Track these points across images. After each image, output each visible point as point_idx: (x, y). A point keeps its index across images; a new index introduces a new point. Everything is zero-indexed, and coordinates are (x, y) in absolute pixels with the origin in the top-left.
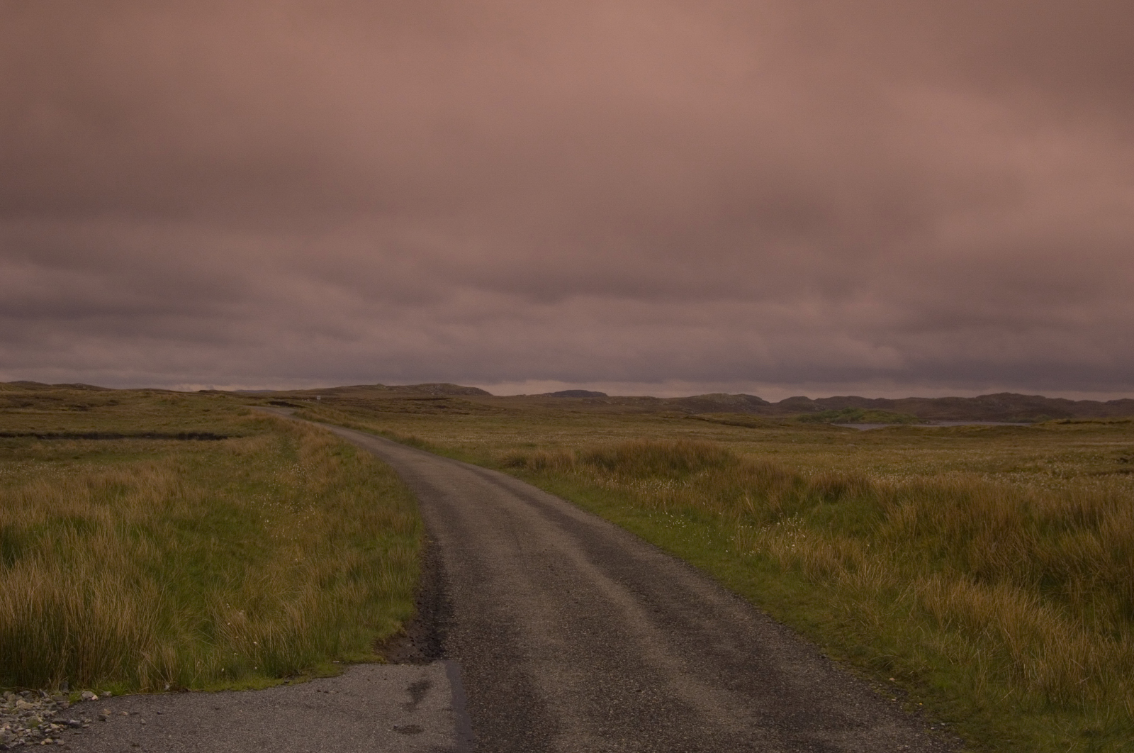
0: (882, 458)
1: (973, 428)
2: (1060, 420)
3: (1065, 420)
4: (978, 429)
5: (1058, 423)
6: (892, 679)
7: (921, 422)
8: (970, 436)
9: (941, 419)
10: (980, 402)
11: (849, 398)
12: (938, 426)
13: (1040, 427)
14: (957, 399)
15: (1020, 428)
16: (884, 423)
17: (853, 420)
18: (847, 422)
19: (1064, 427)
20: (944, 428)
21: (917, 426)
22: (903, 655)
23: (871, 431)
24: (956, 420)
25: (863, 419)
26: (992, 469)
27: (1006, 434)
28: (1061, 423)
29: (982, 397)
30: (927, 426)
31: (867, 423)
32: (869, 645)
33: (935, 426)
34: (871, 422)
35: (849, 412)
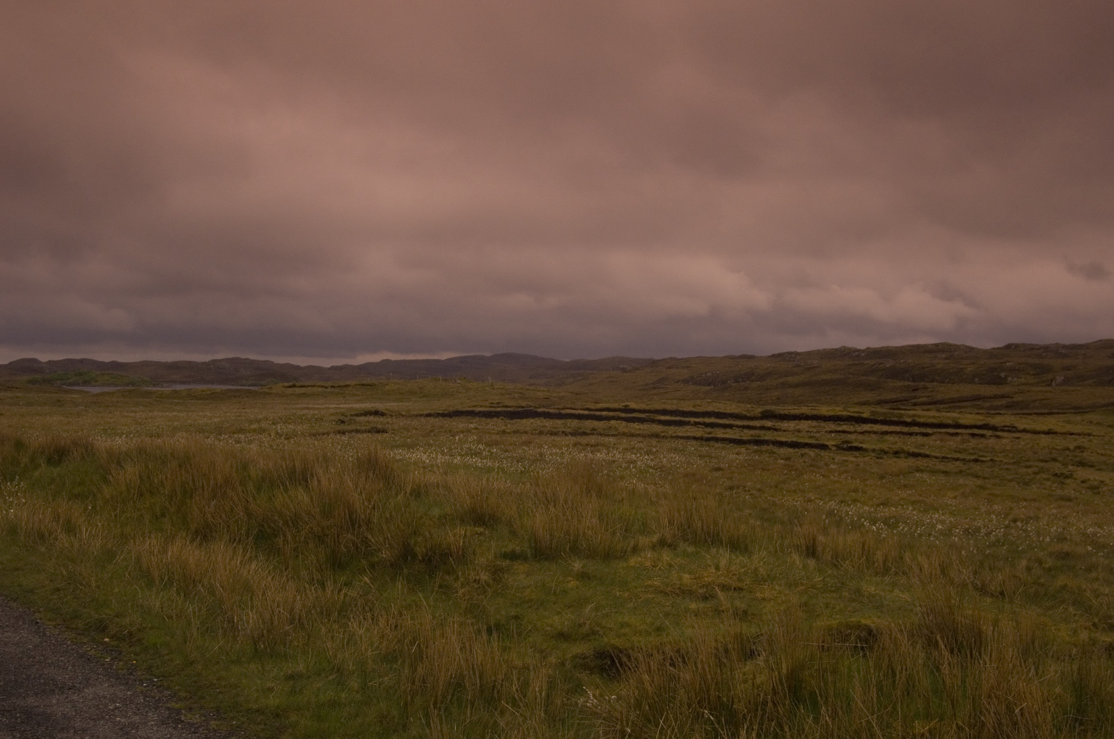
0: (112, 420)
1: (203, 391)
2: (286, 384)
3: (291, 384)
4: (209, 392)
5: (284, 387)
6: (107, 640)
7: (154, 385)
8: (201, 399)
9: (174, 382)
10: (212, 366)
11: (81, 361)
12: (170, 389)
13: (268, 391)
14: (190, 362)
15: (249, 392)
16: (116, 386)
17: (86, 383)
18: (78, 384)
19: (290, 391)
20: (176, 391)
21: (149, 388)
22: (117, 616)
23: (103, 394)
24: (189, 383)
25: (96, 381)
26: (219, 431)
27: (235, 397)
28: (287, 387)
29: (214, 361)
30: (159, 389)
31: (98, 386)
32: (84, 607)
33: (167, 389)
34: (103, 385)
35: (80, 374)
